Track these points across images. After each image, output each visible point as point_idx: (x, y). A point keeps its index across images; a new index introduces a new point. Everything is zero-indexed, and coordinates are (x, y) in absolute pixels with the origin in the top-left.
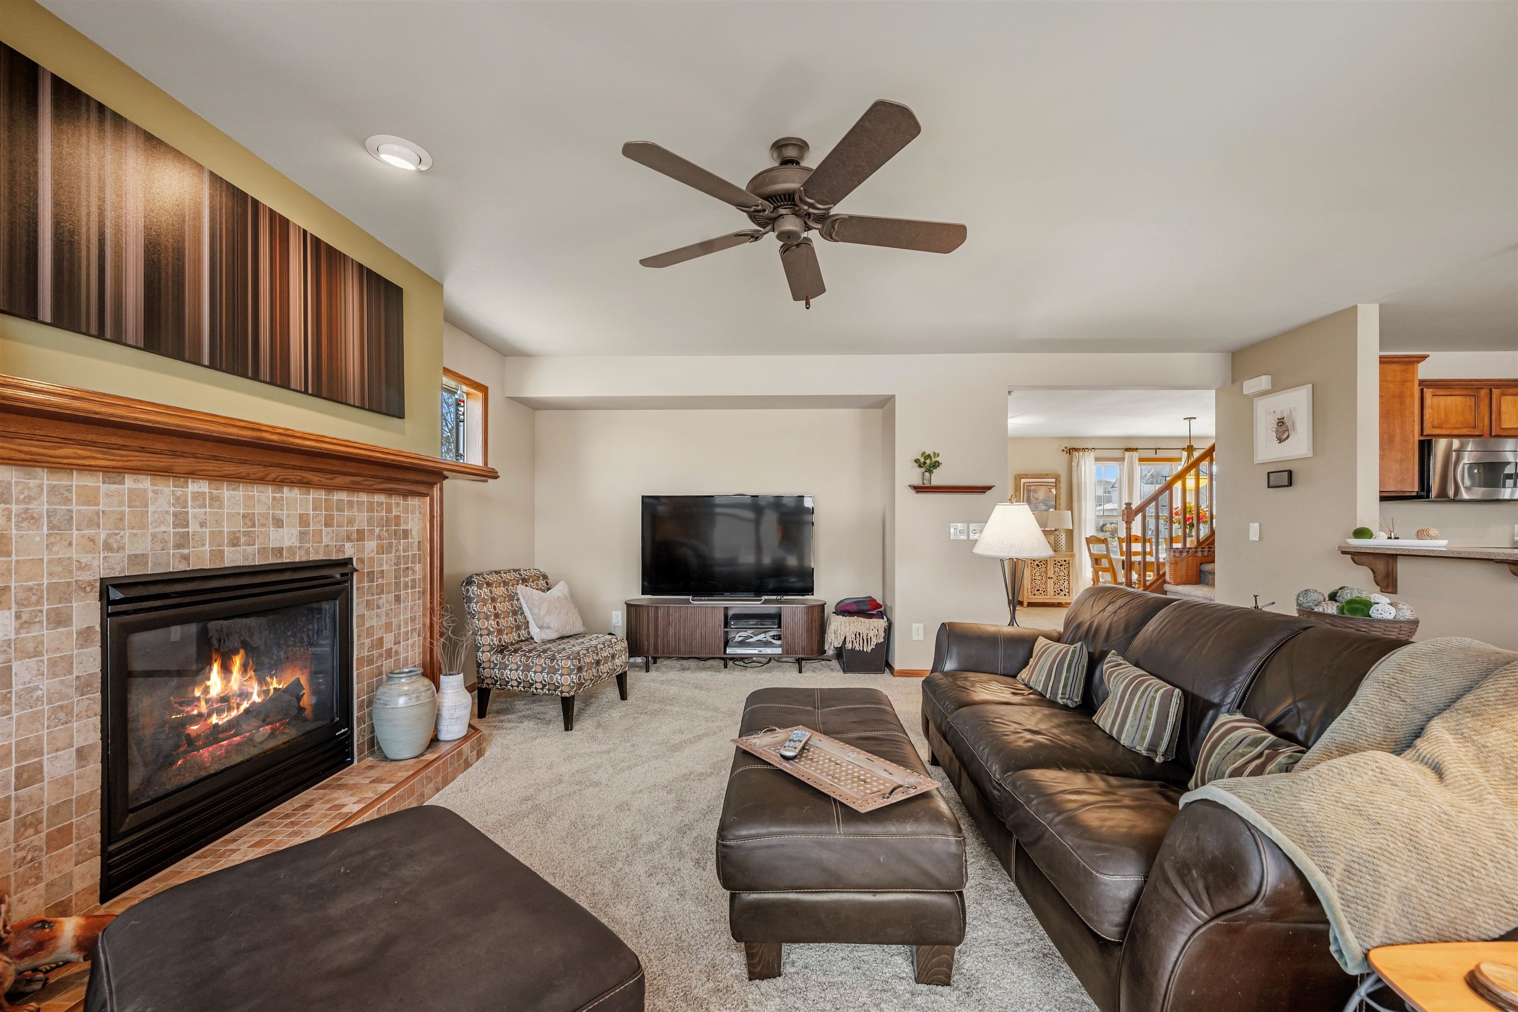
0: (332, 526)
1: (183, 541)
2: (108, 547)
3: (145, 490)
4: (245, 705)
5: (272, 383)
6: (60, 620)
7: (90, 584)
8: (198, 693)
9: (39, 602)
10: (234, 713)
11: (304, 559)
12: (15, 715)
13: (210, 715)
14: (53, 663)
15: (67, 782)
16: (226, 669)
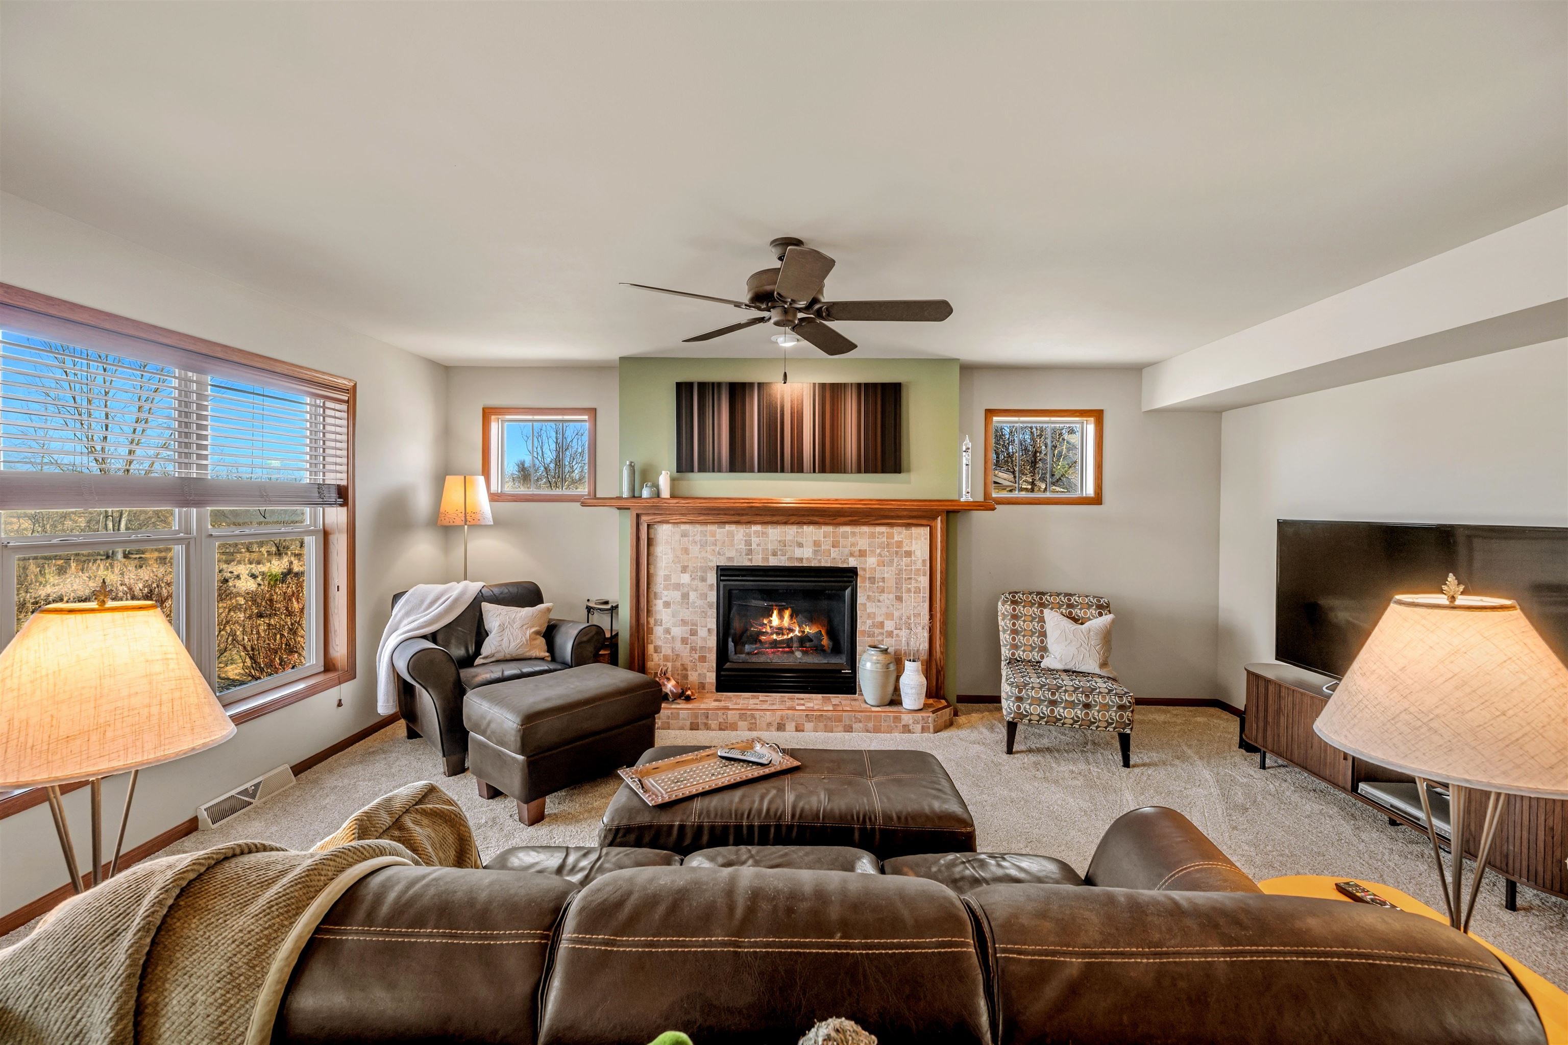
1: (750, 552)
2: (719, 553)
3: (733, 531)
4: (791, 635)
5: (792, 471)
6: (703, 579)
7: (713, 567)
8: (765, 621)
9: (697, 572)
10: (785, 637)
11: (817, 565)
12: (690, 609)
13: (772, 634)
14: (701, 595)
15: (704, 639)
16: (781, 617)
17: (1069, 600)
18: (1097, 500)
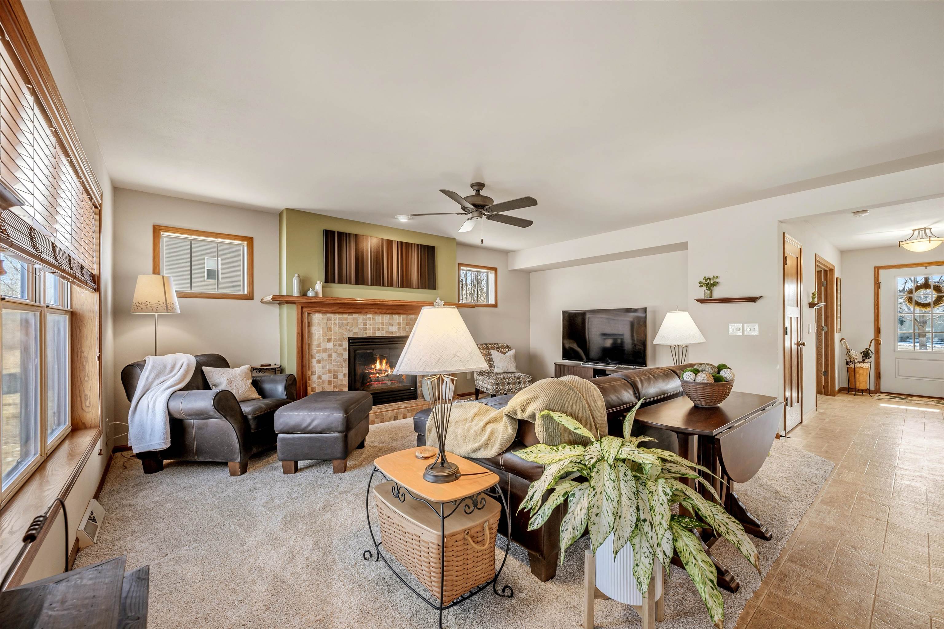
0: (409, 325)
1: (366, 329)
2: (349, 330)
3: (357, 317)
4: (386, 374)
5: (388, 286)
6: (340, 345)
7: (346, 338)
8: (373, 367)
9: (337, 341)
10: (383, 375)
11: (399, 335)
12: (333, 364)
13: (376, 374)
14: (339, 354)
15: (342, 380)
16: (381, 363)
17: (497, 346)
18: (495, 306)
